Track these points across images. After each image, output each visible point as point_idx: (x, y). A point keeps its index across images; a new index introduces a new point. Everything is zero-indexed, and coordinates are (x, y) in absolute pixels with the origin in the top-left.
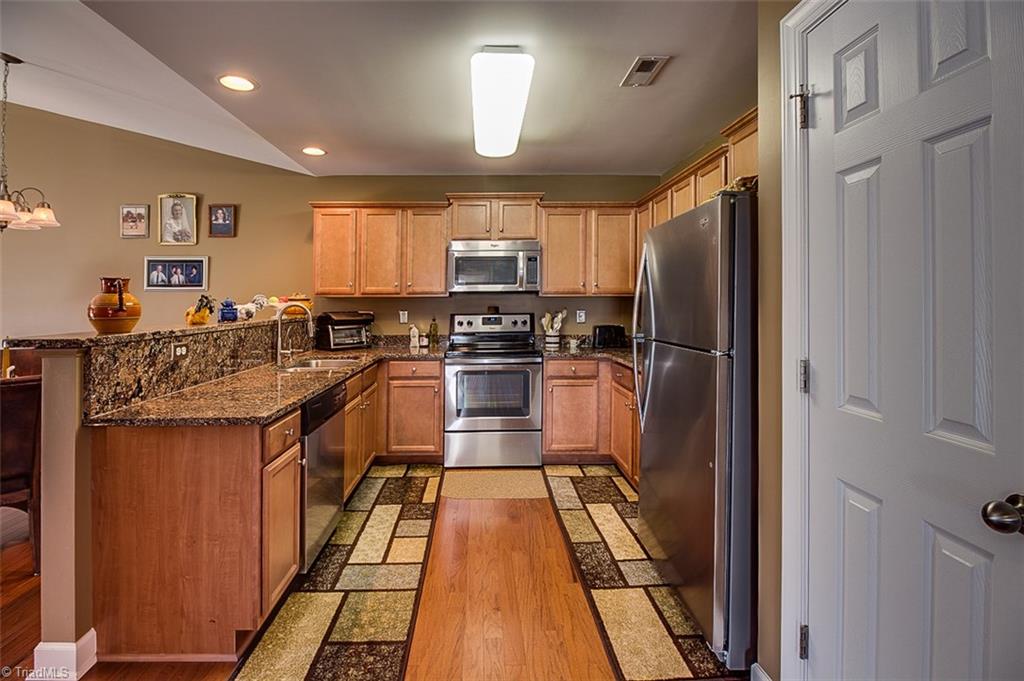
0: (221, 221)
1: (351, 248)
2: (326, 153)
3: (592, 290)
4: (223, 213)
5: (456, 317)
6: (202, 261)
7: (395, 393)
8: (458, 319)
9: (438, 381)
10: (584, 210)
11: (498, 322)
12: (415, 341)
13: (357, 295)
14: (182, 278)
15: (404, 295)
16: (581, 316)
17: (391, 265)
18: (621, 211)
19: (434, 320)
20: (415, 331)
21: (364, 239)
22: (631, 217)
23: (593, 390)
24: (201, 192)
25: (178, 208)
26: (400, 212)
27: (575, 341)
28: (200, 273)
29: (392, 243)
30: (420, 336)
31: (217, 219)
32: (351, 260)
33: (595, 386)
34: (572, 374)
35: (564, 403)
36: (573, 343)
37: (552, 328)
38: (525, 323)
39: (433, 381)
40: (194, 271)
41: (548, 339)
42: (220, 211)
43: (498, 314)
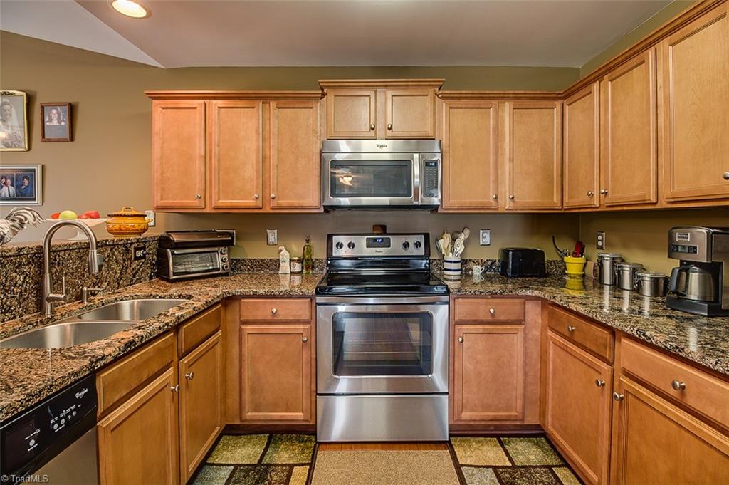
0: (55, 123)
1: (199, 150)
2: (149, 14)
3: (506, 204)
4: (58, 113)
5: (334, 237)
6: (34, 170)
7: (249, 342)
8: (336, 239)
9: (307, 326)
10: (495, 102)
11: (386, 244)
12: (285, 267)
13: (208, 210)
14: (12, 190)
15: (267, 210)
16: (485, 238)
17: (250, 171)
18: (544, 103)
19: (308, 241)
20: (285, 255)
21: (215, 138)
22: (557, 111)
23: (518, 340)
24: (32, 88)
25: (7, 107)
26: (261, 103)
27: (479, 267)
28: (32, 185)
29: (250, 144)
30: (291, 260)
31: (51, 120)
32: (198, 165)
33: (521, 335)
34: (490, 318)
35: (479, 357)
36: (477, 270)
37: (452, 251)
38: (418, 245)
39: (301, 327)
40: (26, 182)
41: (447, 266)
42: (54, 111)
43: (385, 233)
